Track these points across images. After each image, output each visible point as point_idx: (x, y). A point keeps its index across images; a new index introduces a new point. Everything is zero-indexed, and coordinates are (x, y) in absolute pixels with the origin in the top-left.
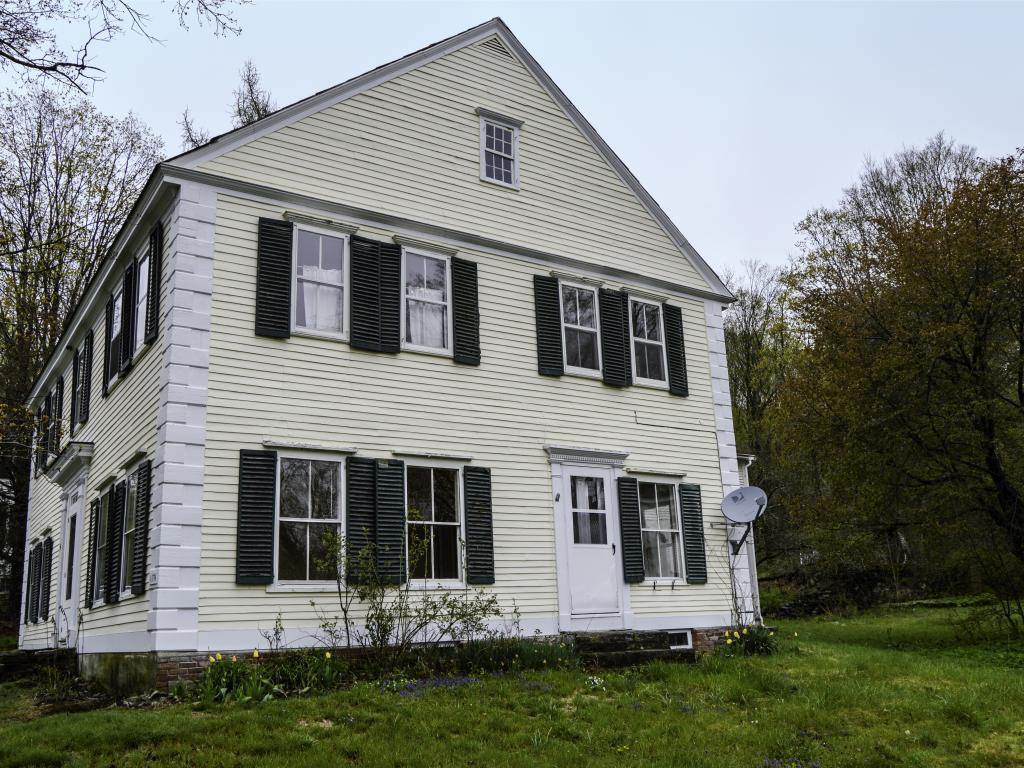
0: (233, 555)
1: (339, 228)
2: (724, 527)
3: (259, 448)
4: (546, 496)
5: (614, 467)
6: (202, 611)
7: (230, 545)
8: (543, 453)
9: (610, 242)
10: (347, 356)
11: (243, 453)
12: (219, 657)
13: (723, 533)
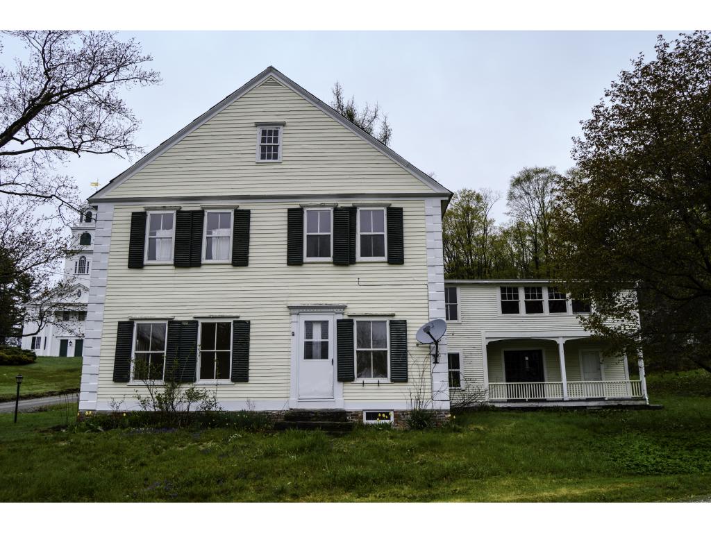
0: (113, 368)
1: (171, 208)
2: (428, 345)
3: (127, 320)
4: (287, 334)
5: (336, 313)
6: (99, 393)
7: (111, 365)
8: (287, 310)
9: (348, 177)
10: (173, 271)
11: (120, 323)
12: (90, 413)
13: (428, 349)
